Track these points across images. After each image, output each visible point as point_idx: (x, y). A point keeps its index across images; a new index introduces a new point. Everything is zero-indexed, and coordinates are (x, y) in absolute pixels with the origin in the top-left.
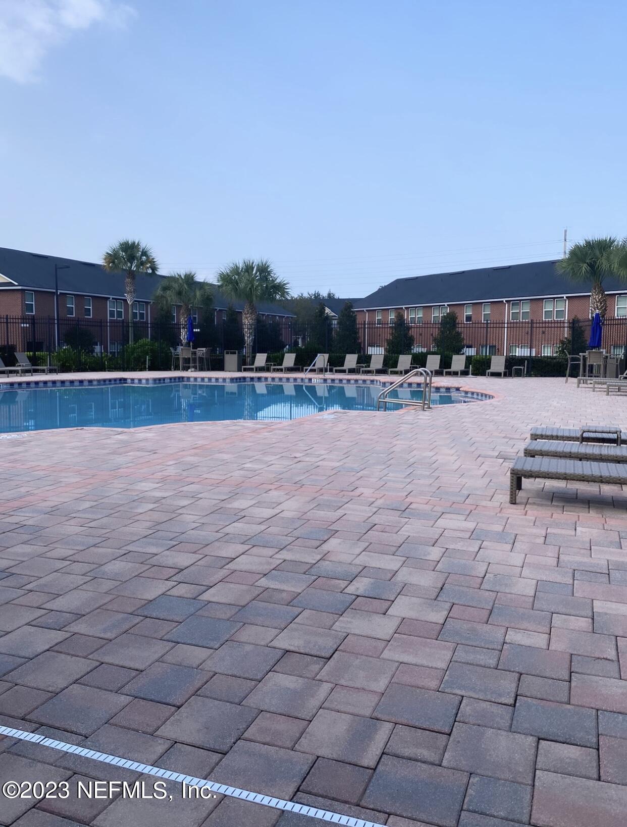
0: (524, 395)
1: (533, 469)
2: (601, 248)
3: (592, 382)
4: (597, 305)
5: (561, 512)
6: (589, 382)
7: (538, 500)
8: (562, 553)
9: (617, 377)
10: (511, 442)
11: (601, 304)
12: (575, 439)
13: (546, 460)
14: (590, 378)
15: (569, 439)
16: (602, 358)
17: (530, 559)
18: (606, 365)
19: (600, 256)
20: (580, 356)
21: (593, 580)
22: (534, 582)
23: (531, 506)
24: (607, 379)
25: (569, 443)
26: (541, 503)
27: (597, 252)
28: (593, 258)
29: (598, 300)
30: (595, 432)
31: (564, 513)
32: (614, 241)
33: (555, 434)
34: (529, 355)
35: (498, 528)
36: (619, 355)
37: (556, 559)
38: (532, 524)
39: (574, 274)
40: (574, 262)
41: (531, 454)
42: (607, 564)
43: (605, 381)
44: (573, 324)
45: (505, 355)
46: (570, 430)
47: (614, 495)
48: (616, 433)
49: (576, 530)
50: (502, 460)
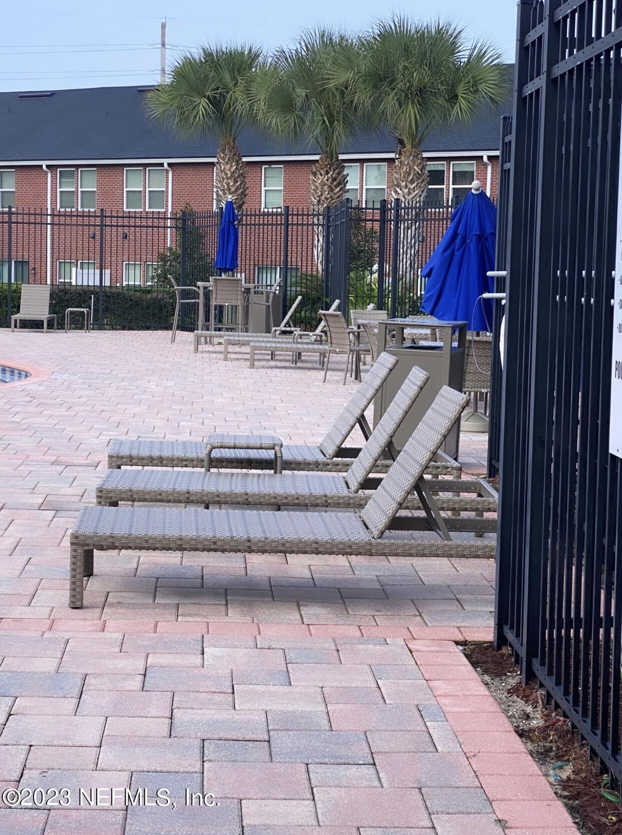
0: (91, 370)
1: (115, 533)
2: (233, 69)
3: (222, 340)
4: (228, 184)
5: (173, 618)
6: (216, 340)
7: (126, 597)
8: (178, 705)
9: (268, 331)
10: (69, 473)
11: (236, 182)
12: (195, 463)
13: (141, 509)
14: (218, 333)
15: (185, 463)
16: (239, 293)
17: (116, 726)
18: (248, 306)
19: (231, 85)
20: (199, 288)
21: (239, 759)
22: (125, 776)
23: (113, 610)
24: (249, 334)
25: (185, 472)
26: (133, 601)
27: (227, 76)
28: (218, 89)
29: (229, 175)
30: (235, 448)
31: (180, 618)
32: (257, 56)
33: (156, 453)
34: (97, 283)
35: (46, 664)
36: (271, 286)
37: (168, 721)
38: (117, 650)
39: (184, 118)
40: (183, 93)
41: (111, 498)
42: (264, 719)
43: (246, 339)
44: (184, 221)
45: (49, 282)
46: (184, 443)
47: (273, 574)
48: (273, 449)
49: (203, 654)
50: (50, 514)
